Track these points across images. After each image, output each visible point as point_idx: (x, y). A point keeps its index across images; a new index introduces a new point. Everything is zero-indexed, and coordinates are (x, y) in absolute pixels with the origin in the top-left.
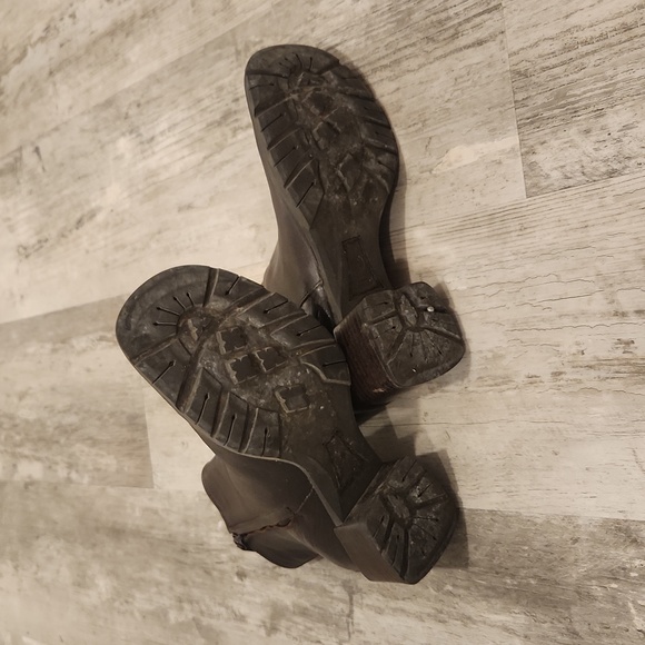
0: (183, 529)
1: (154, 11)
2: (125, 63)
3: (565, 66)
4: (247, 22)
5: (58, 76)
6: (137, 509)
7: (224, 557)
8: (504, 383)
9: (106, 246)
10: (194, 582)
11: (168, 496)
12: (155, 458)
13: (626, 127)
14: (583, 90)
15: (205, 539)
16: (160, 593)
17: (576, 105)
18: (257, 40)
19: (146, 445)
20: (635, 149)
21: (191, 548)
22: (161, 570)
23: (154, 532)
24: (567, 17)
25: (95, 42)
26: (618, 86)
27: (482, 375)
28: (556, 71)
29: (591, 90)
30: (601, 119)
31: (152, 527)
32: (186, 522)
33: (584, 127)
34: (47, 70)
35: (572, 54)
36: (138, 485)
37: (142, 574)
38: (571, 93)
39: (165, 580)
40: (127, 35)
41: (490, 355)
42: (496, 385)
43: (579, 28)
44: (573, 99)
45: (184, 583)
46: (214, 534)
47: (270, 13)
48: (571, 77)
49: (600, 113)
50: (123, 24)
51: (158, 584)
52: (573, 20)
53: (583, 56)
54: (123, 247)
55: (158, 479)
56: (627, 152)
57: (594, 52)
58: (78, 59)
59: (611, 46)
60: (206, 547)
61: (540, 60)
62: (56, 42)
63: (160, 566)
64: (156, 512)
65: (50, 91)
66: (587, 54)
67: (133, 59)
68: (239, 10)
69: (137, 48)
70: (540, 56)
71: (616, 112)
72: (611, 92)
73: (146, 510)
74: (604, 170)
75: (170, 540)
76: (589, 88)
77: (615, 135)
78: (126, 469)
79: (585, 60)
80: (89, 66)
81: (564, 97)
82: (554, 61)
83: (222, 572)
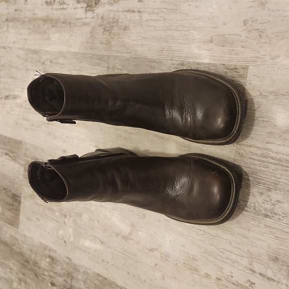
0: (29, 253)
1: (70, 23)
2: (49, 39)
3: (260, 162)
4: (117, 57)
5: (11, 24)
6: (8, 234)
7: (46, 273)
8: (194, 270)
9: (19, 115)
10: (29, 276)
11: (25, 236)
12: (22, 217)
13: (278, 201)
14: (265, 176)
15: (39, 262)
16: (11, 273)
17: (260, 181)
18: (120, 68)
19: (19, 210)
20: (280, 212)
21: (31, 262)
22: (14, 264)
23: (14, 247)
24: (267, 143)
25: (35, 19)
26: (280, 183)
27: (186, 262)
28: (255, 162)
29: (268, 178)
30: (269, 192)
31: (14, 245)
32: (31, 251)
33: (261, 191)
34: (5, 17)
35: (265, 159)
36: (11, 224)
37: (4, 261)
38: (259, 174)
39: (15, 268)
40: (53, 26)
41: (192, 257)
42: (191, 270)
43: (271, 150)
44: (259, 177)
45: (24, 274)
46: (43, 262)
47: (129, 60)
48: (261, 168)
49: (269, 190)
50: (52, 20)
51: (11, 269)
52: (270, 146)
53: (269, 163)
54: (28, 120)
55: (21, 226)
56: (276, 211)
57: (274, 164)
58: (24, 22)
59: (282, 165)
60: (38, 265)
61: (250, 154)
62: (14, 7)
63: (14, 262)
64: (17, 240)
65: (5, 28)
66: (271, 163)
67: (53, 39)
68: (114, 49)
69: (57, 35)
70: (250, 152)
71: (276, 193)
72: (277, 184)
73: (12, 236)
74: (264, 212)
75: (21, 254)
76: (268, 177)
77: (273, 202)
78: (6, 215)
79: (270, 165)
80: (29, 29)
81: (256, 174)
82: (255, 157)
83: (44, 279)
